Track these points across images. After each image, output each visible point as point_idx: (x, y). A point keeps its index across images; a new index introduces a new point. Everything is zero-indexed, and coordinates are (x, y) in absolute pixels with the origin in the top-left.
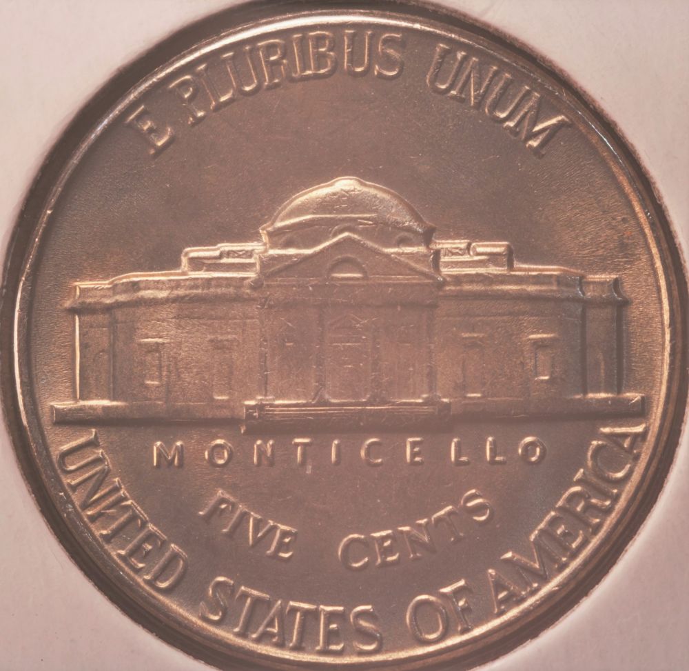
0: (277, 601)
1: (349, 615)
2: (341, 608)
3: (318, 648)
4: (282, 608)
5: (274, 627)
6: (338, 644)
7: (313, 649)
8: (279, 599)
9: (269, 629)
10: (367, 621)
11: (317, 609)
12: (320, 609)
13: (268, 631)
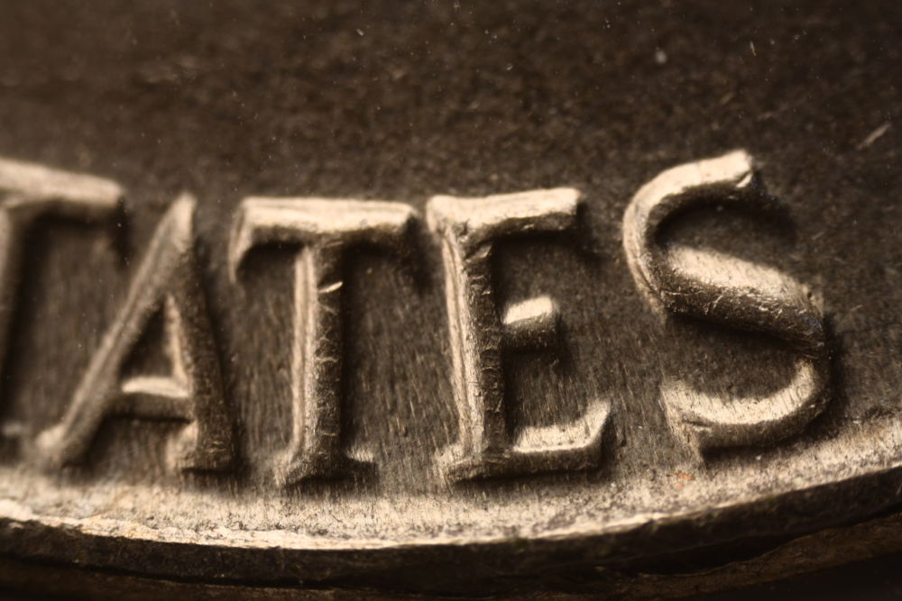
0: (162, 209)
1: (614, 229)
2: (562, 200)
3: (449, 458)
4: (204, 249)
5: (164, 368)
6: (570, 413)
7: (424, 465)
8: (175, 191)
9: (133, 386)
10: (726, 246)
11: (414, 227)
12: (432, 223)
13: (135, 398)
